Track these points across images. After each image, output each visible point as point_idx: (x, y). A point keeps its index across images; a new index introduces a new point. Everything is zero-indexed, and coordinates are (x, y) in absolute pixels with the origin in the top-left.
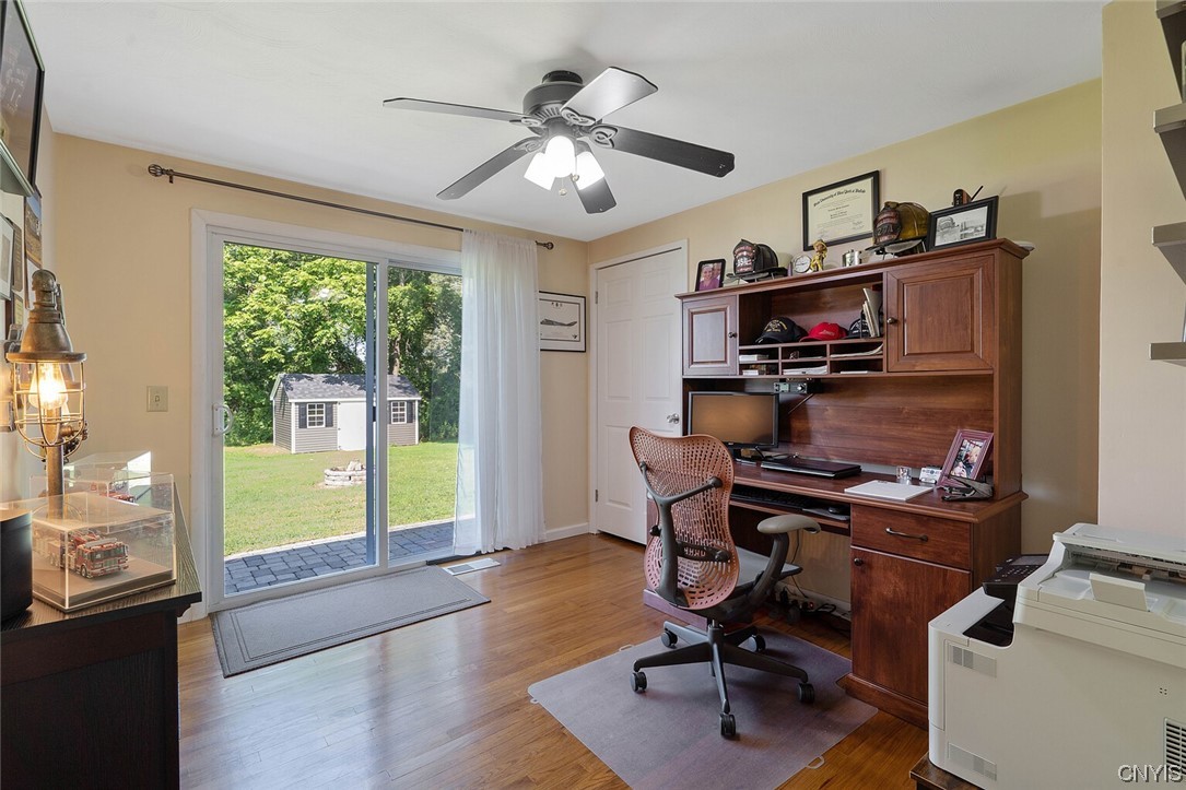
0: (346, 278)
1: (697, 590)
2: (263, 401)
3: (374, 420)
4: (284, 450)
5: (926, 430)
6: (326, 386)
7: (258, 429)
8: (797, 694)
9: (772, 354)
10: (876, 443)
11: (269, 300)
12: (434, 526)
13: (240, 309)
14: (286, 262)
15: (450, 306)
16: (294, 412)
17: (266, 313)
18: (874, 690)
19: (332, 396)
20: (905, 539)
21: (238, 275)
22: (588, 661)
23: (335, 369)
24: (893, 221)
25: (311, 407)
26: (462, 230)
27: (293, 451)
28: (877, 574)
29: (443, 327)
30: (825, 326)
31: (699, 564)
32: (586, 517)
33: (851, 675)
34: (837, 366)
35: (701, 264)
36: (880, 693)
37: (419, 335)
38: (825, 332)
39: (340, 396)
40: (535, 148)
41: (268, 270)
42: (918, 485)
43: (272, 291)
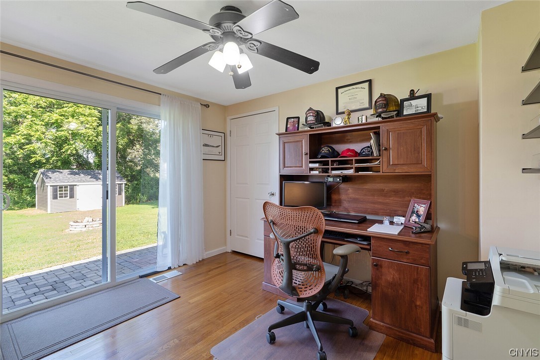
0: (82, 119)
1: (303, 287)
2: (30, 185)
3: (107, 198)
4: (43, 212)
5: (395, 199)
6: (69, 176)
7: (26, 200)
8: (349, 332)
9: (326, 163)
10: (373, 205)
11: (34, 129)
12: (137, 251)
13: (14, 133)
14: (44, 108)
15: (142, 136)
16: (50, 191)
17: (31, 136)
18: (383, 326)
19: (74, 181)
20: (397, 253)
21: (13, 114)
22: (240, 327)
23: (75, 167)
24: (384, 102)
25: (60, 188)
26: (161, 94)
27: (49, 211)
28: (384, 270)
29: (138, 146)
30: (349, 150)
31: (303, 273)
32: (225, 244)
33: (371, 319)
34: (358, 170)
35: (288, 119)
36: (386, 327)
37: (125, 150)
38: (350, 153)
39: (78, 181)
40: (214, 49)
41: (33, 112)
42: (393, 225)
43: (35, 124)
